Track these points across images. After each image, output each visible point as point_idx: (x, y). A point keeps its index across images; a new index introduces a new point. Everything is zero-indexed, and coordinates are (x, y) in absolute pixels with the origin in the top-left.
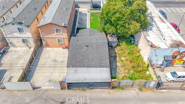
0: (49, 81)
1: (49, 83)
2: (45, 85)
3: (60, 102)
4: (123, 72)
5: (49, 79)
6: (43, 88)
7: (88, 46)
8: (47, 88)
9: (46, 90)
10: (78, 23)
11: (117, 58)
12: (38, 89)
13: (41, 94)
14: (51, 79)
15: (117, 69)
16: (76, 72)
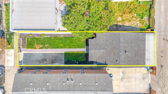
0: (144, 79)
1: (146, 79)
2: (148, 81)
3: (161, 68)
4: (135, 22)
5: (142, 80)
6: (150, 82)
7: (125, 51)
8: (150, 79)
9: (152, 79)
10: (52, 64)
11: (118, 24)
12: (151, 85)
13: (155, 82)
14: (142, 78)
15: (132, 26)
16: (149, 59)
